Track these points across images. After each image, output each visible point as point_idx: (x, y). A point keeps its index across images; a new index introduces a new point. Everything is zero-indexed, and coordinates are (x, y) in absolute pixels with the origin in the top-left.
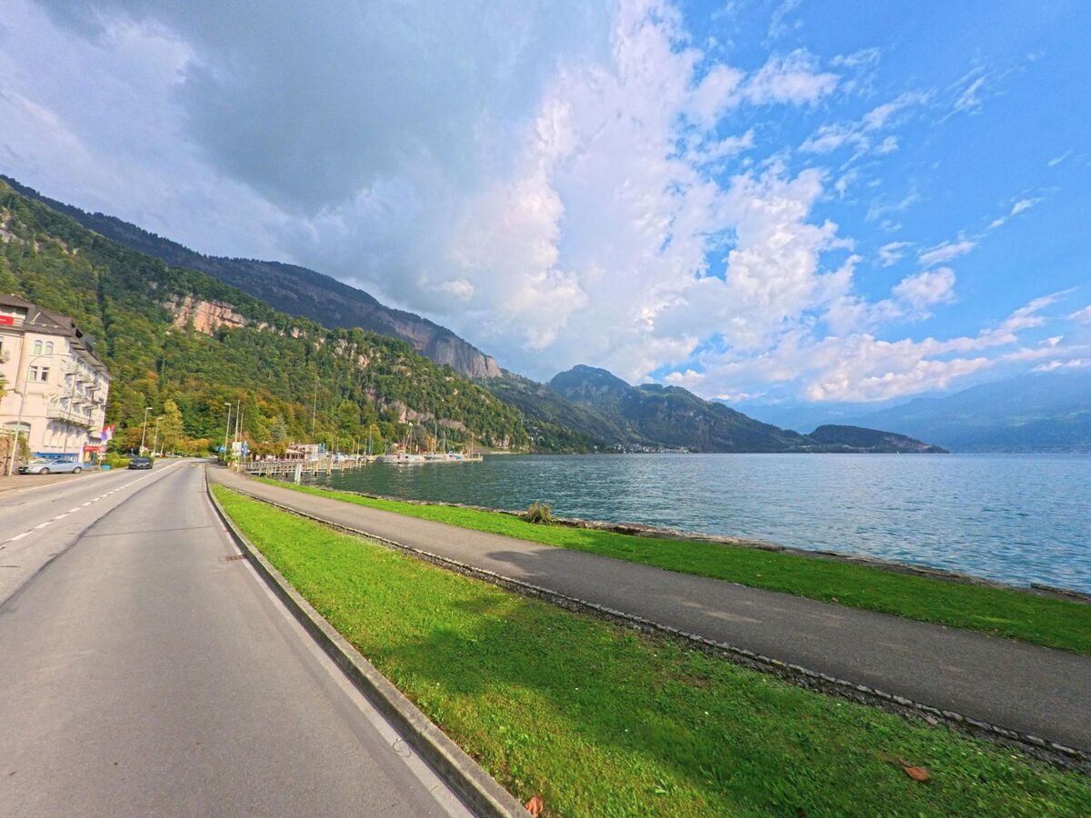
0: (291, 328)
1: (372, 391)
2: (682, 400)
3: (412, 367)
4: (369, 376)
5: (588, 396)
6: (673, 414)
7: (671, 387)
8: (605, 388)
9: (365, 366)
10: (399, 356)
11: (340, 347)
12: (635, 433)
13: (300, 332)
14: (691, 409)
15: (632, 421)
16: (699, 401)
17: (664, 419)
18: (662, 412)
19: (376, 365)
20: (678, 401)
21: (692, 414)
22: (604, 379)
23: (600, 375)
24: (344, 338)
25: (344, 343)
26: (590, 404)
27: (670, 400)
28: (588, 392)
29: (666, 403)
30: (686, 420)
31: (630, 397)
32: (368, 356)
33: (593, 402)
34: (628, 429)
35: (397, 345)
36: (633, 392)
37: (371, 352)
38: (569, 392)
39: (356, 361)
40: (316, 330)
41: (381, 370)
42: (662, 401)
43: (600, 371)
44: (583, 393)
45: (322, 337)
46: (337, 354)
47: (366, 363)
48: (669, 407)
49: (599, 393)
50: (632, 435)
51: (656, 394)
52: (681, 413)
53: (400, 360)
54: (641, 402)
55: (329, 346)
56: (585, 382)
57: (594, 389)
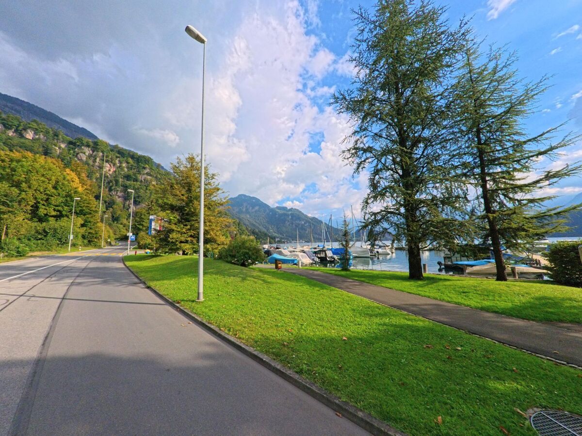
0: (25, 129)
1: (119, 194)
2: (299, 215)
3: (156, 177)
4: (117, 182)
5: (247, 212)
6: (294, 222)
7: (292, 208)
8: (257, 208)
9: (111, 173)
10: (144, 168)
11: (84, 153)
12: (275, 233)
13: (35, 134)
14: (303, 220)
15: (273, 226)
16: (306, 216)
17: (289, 225)
18: (288, 221)
19: (123, 172)
20: (295, 216)
21: (303, 223)
22: (255, 203)
23: (254, 201)
24: (88, 146)
25: (88, 151)
26: (248, 216)
27: (292, 215)
28: (247, 210)
29: (290, 217)
30: (300, 226)
31: (271, 213)
32: (114, 165)
33: (250, 215)
34: (271, 231)
35: (143, 159)
36: (272, 210)
37: (117, 162)
38: (236, 210)
39: (101, 168)
40: (56, 135)
41: (128, 177)
42: (288, 215)
43: (254, 198)
44: (244, 210)
45: (63, 142)
46: (81, 160)
47: (112, 170)
48: (292, 219)
49: (254, 210)
50: (274, 233)
51: (285, 212)
52: (298, 222)
53: (146, 171)
54: (277, 216)
55: (72, 151)
56: (245, 204)
57: (251, 208)
